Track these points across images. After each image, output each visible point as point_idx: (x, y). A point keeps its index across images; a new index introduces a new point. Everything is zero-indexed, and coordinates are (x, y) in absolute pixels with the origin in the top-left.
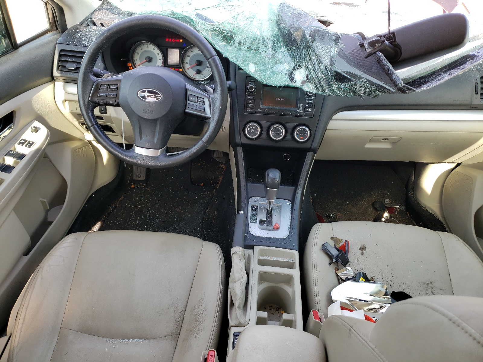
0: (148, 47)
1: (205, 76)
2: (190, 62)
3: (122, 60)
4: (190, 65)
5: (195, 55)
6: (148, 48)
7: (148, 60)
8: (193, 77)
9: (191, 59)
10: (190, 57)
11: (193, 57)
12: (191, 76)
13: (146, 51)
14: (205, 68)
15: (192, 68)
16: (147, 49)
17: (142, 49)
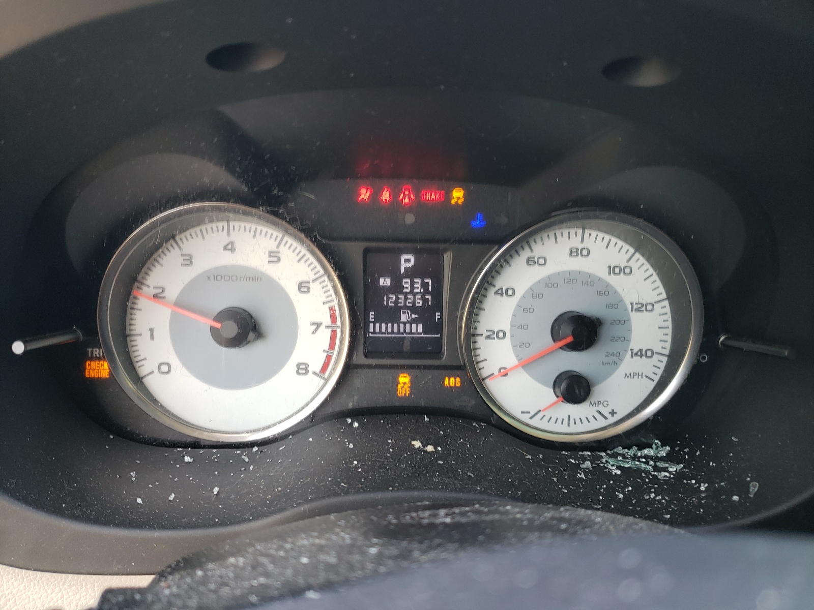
0: (230, 247)
1: (613, 413)
2: (519, 326)
3: (18, 348)
4: (519, 346)
5: (550, 283)
6: (233, 250)
7: (231, 329)
8: (531, 422)
9: (524, 309)
10: (519, 293)
11: (534, 293)
12: (525, 418)
13: (217, 276)
14: (614, 361)
15: (526, 364)
16: (227, 259)
17: (189, 261)
